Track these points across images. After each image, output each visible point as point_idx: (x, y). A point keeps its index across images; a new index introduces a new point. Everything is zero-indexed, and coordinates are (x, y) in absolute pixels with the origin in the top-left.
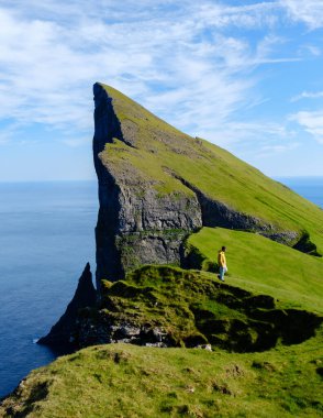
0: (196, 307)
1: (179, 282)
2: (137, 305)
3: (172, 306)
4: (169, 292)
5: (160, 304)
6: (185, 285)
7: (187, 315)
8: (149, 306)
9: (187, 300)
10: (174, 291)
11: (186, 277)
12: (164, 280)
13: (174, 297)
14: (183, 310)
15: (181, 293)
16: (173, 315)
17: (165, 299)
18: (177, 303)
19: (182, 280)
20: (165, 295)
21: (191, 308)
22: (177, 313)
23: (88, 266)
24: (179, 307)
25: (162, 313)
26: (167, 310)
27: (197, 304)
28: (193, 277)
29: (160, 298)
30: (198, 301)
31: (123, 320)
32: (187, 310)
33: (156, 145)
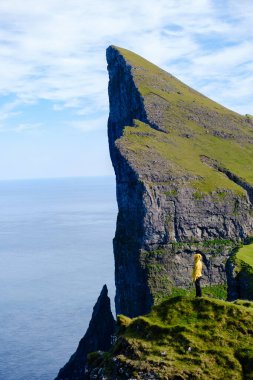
0: (243, 354)
1: (219, 320)
2: (164, 350)
3: (210, 352)
4: (207, 333)
5: (195, 350)
6: (229, 324)
7: (231, 366)
8: (181, 353)
9: (231, 344)
10: (213, 332)
11: (230, 312)
12: (200, 317)
13: (214, 339)
14: (226, 358)
15: (224, 335)
16: (212, 365)
17: (201, 342)
18: (218, 349)
19: (224, 317)
20: (202, 337)
21: (237, 355)
22: (218, 363)
23: (105, 290)
24: (220, 354)
25: (198, 363)
26: (204, 357)
27: (245, 350)
28: (239, 312)
29: (194, 341)
30: (246, 345)
31: (145, 371)
32: (232, 358)
33: (191, 127)
